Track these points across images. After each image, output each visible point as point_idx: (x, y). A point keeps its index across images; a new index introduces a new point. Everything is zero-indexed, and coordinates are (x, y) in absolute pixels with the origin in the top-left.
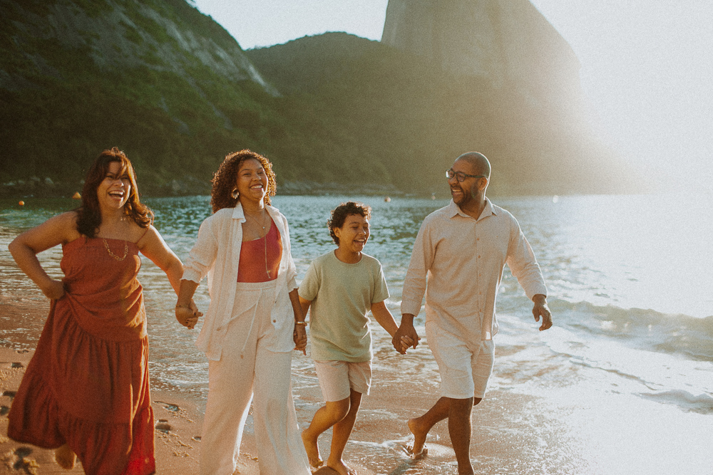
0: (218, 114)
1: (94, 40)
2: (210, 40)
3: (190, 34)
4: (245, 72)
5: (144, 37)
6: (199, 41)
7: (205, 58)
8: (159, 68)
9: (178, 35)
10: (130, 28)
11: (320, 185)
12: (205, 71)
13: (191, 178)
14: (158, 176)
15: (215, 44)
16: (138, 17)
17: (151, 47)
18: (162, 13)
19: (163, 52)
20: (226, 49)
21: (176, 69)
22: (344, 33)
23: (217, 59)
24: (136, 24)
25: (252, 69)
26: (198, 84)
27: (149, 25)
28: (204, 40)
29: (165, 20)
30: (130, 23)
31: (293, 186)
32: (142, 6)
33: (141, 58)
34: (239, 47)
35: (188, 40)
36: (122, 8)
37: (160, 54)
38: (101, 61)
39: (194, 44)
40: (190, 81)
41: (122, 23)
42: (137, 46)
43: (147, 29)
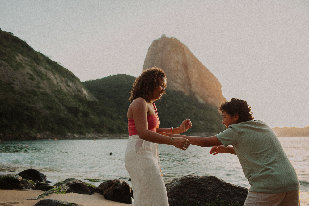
0: (62, 107)
1: (15, 80)
2: (66, 79)
3: (57, 76)
4: (79, 91)
5: (37, 79)
6: (61, 79)
7: (63, 86)
8: (41, 90)
9: (52, 77)
10: (31, 75)
11: (101, 135)
12: (60, 91)
13: (47, 133)
14: (32, 132)
15: (68, 80)
16: (35, 71)
17: (39, 82)
18: (46, 68)
19: (44, 84)
20: (72, 82)
21: (48, 91)
22: (125, 75)
23: (68, 86)
24: (34, 73)
25: (83, 89)
26: (56, 96)
27: (39, 74)
28: (63, 78)
29: (47, 71)
30: (32, 73)
31: (90, 135)
32: (38, 66)
33: (34, 86)
34: (79, 80)
35: (56, 79)
36: (29, 67)
37: (42, 85)
38: (16, 88)
39: (59, 80)
40: (53, 95)
41: (28, 73)
42: (33, 82)
43: (38, 75)
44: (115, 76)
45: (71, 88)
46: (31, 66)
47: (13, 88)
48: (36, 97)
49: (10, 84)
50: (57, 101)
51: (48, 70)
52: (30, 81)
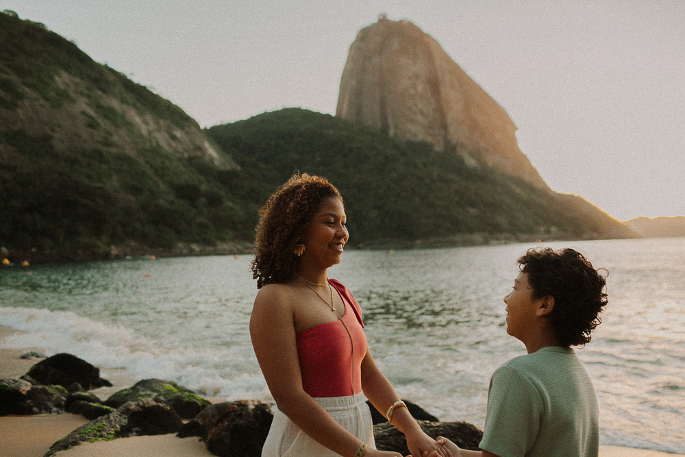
0: (163, 186)
1: (57, 129)
2: (169, 122)
3: (149, 117)
4: (200, 149)
5: (103, 125)
6: (157, 124)
7: (161, 139)
8: (114, 150)
9: (137, 120)
10: (91, 117)
12: (156, 151)
13: (133, 244)
14: (99, 243)
15: (172, 125)
16: (98, 107)
17: (110, 134)
18: (123, 101)
19: (120, 137)
20: (182, 128)
21: (130, 152)
22: (299, 109)
23: (174, 138)
24: (96, 112)
25: (207, 145)
26: (147, 162)
27: (108, 113)
28: (162, 122)
29: (125, 107)
30: (91, 112)
31: (225, 246)
32: (104, 96)
33: (98, 142)
34: (196, 125)
35: (147, 123)
36: (85, 100)
37: (115, 138)
38: (59, 146)
39: (152, 126)
40: (141, 160)
41: (84, 113)
42: (95, 132)
43: (106, 117)
44: (275, 114)
45: (181, 142)
46: (89, 96)
47: (51, 147)
48: (104, 167)
49: (46, 139)
50: (150, 172)
51: (127, 103)
52: (90, 130)
